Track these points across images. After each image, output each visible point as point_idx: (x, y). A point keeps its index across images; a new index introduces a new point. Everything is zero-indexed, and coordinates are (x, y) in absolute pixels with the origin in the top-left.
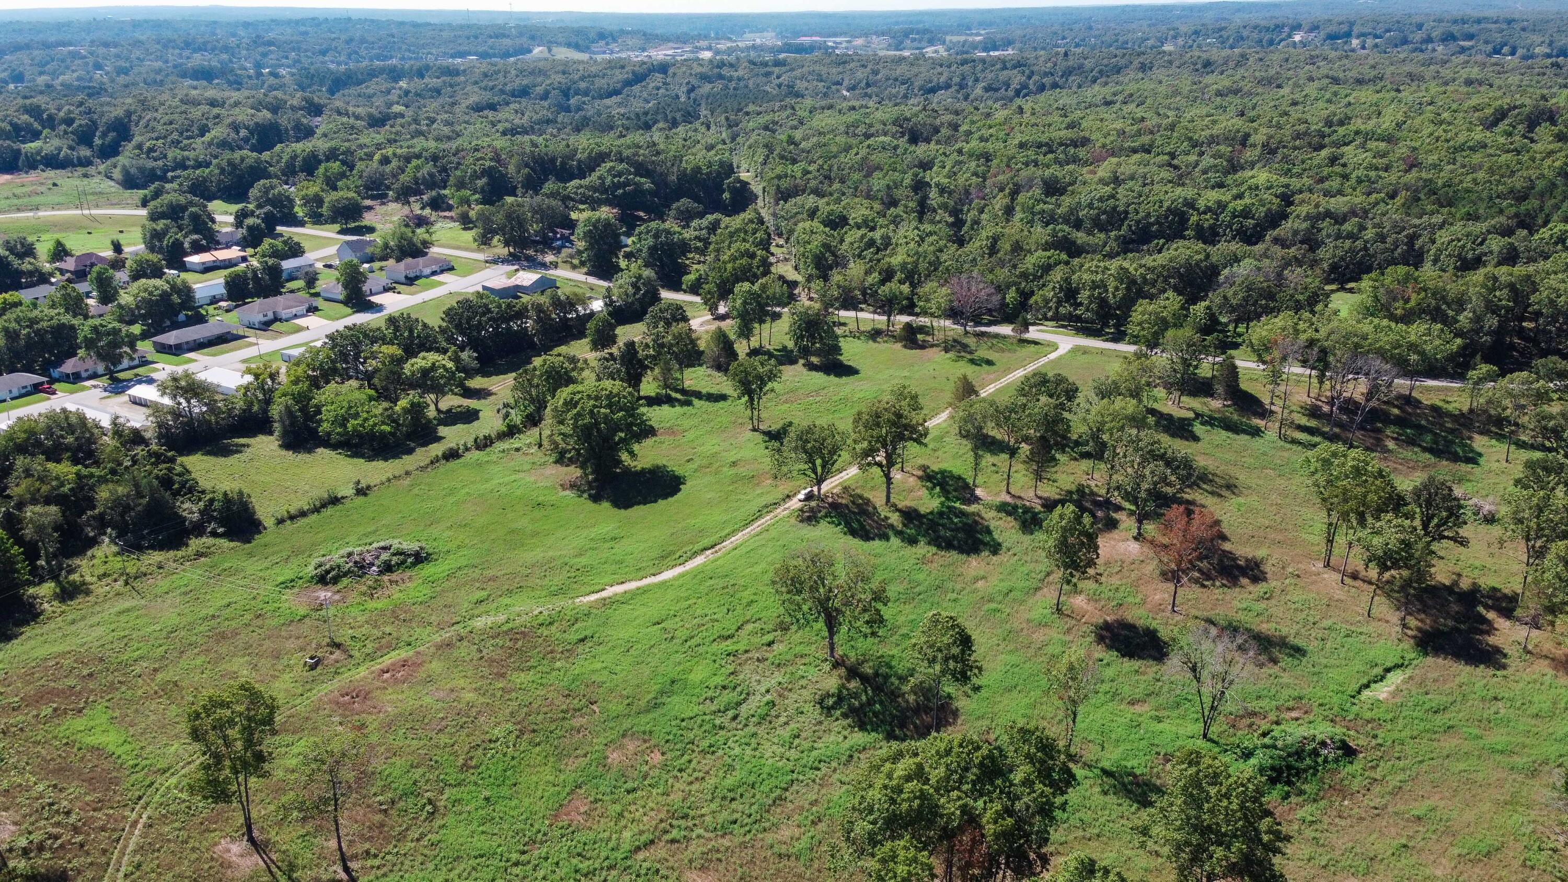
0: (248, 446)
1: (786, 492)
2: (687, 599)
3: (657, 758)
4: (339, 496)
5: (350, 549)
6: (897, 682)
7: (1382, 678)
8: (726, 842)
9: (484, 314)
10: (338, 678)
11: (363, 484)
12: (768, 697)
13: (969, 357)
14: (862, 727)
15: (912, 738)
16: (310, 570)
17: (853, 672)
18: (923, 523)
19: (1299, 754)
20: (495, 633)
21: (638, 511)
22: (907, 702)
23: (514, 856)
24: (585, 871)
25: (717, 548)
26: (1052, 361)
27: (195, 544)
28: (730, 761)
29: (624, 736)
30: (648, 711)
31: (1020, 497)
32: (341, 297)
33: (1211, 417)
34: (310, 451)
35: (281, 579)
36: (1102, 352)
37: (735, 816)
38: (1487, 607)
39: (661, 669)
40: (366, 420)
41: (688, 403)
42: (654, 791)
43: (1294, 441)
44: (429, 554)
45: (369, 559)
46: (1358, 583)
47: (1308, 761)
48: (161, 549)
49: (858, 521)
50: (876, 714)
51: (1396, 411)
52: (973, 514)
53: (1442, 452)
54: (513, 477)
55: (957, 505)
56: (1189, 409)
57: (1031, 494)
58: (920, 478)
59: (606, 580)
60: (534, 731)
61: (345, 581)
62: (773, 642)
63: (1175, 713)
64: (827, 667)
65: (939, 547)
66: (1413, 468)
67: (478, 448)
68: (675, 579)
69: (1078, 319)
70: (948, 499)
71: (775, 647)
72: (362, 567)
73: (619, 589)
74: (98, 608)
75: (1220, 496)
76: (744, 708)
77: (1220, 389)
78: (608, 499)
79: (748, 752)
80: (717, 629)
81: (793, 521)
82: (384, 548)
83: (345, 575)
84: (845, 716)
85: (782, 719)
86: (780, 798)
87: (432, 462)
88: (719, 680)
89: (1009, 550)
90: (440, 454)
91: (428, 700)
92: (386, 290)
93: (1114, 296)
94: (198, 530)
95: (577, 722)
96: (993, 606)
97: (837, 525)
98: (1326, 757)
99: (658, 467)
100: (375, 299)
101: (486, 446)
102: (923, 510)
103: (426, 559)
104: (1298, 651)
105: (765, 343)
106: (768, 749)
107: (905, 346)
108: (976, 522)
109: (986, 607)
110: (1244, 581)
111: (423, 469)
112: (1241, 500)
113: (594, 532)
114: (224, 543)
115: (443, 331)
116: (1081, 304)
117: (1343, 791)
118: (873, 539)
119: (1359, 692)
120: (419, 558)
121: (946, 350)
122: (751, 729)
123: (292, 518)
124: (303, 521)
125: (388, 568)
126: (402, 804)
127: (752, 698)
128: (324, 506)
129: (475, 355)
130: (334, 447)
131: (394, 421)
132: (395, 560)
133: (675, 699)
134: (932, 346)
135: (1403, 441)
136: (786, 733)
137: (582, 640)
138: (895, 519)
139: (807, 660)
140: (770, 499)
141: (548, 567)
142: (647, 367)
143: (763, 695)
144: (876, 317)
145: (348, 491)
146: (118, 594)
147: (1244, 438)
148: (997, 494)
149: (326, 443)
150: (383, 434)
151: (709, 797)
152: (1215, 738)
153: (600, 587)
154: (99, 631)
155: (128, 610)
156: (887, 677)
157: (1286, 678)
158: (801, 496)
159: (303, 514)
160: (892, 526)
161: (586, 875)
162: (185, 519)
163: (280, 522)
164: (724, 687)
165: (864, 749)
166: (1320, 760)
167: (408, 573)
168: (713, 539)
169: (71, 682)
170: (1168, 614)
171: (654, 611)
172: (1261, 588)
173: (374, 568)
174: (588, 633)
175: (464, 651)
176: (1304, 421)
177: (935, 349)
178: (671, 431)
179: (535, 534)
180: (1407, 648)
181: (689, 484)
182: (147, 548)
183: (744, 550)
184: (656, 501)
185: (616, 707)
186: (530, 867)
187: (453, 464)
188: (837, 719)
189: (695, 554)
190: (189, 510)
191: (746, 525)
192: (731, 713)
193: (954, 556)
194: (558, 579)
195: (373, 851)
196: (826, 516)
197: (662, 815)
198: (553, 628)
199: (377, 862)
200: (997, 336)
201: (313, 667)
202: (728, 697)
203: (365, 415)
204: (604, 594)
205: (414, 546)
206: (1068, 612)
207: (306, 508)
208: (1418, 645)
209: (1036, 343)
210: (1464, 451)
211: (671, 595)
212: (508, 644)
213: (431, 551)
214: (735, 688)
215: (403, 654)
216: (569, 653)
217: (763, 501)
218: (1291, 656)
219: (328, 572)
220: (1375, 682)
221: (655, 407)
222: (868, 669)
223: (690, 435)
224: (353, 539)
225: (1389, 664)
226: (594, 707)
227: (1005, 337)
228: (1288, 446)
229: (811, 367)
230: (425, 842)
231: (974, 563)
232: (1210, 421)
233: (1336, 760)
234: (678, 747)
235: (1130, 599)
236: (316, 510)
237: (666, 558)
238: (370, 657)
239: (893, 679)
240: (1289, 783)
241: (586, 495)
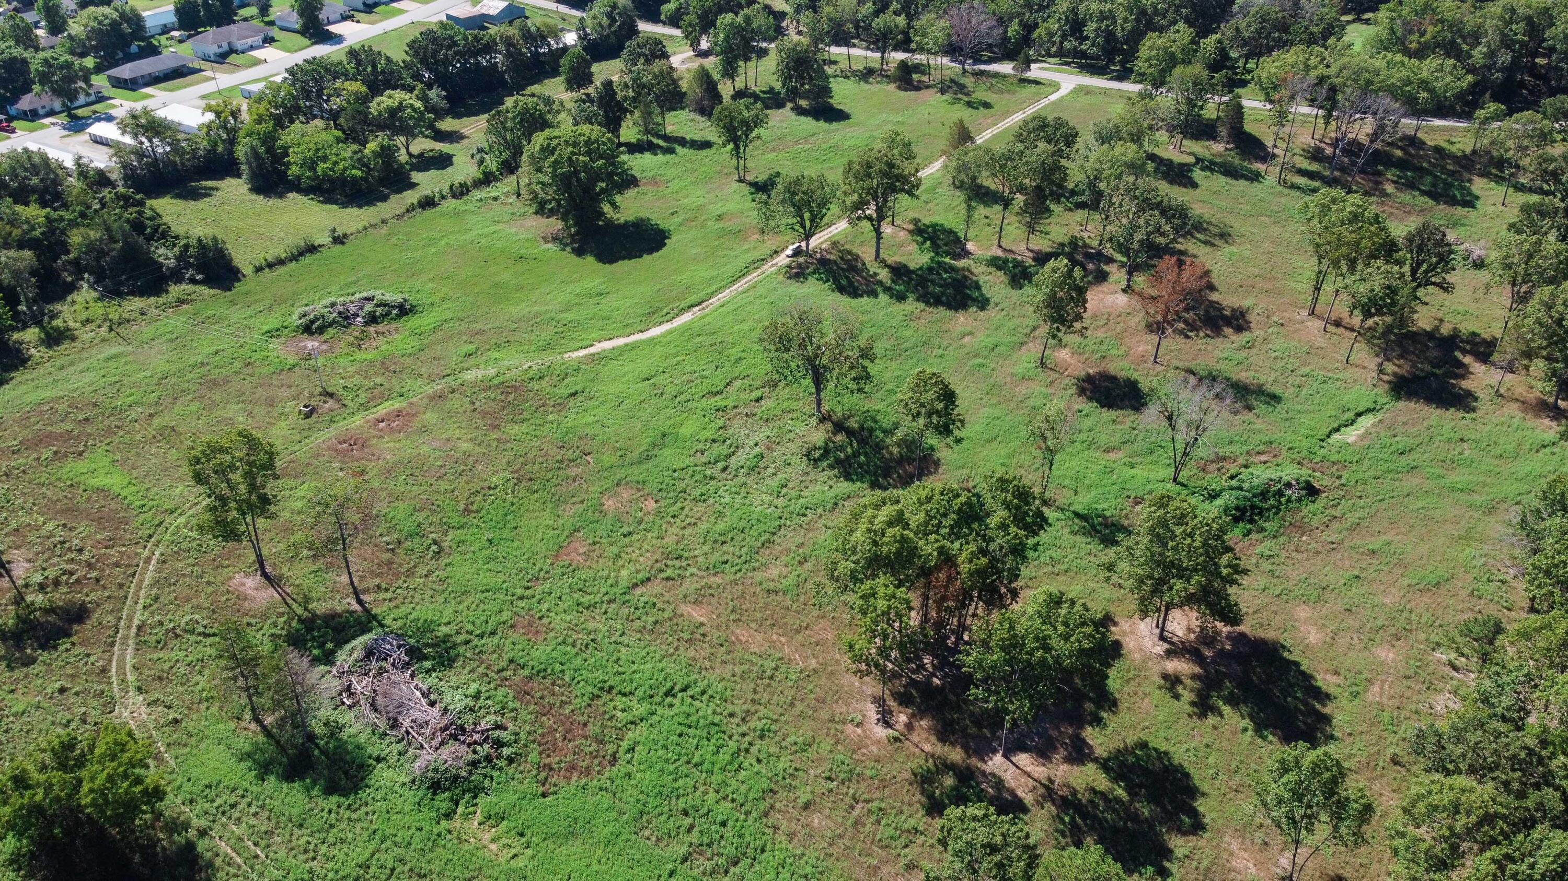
0: (217, 189)
1: (774, 248)
2: (676, 356)
3: (651, 505)
4: (316, 244)
5: (333, 299)
6: (881, 435)
7: (1353, 422)
8: (718, 580)
9: (449, 47)
10: (335, 426)
11: (339, 232)
12: (757, 450)
13: (966, 99)
14: (848, 477)
15: (895, 487)
16: (295, 320)
17: (839, 427)
18: (911, 279)
19: (1264, 495)
20: (486, 386)
21: (623, 266)
22: (891, 453)
23: (519, 591)
24: (587, 604)
25: (704, 305)
26: (1053, 103)
27: (176, 290)
28: (720, 508)
29: (618, 485)
30: (640, 462)
31: (1011, 251)
32: (297, 27)
33: (1212, 163)
34: (281, 196)
35: (266, 328)
36: (1105, 92)
37: (726, 557)
38: (1465, 352)
39: (653, 423)
40: (336, 163)
41: (671, 151)
42: (649, 535)
43: (1293, 187)
44: (413, 307)
45: (353, 309)
46: (1340, 330)
47: (1272, 501)
48: (142, 295)
49: (847, 277)
50: (861, 465)
51: (1399, 153)
52: (963, 269)
53: (1441, 195)
54: (493, 228)
55: (947, 260)
56: (1190, 154)
57: (1023, 247)
58: (910, 232)
59: (594, 336)
60: (531, 479)
61: (331, 331)
62: (761, 398)
63: (1149, 458)
64: (814, 421)
65: (928, 303)
66: (1409, 212)
67: (454, 196)
68: (663, 335)
69: (1083, 55)
70: (937, 254)
71: (763, 402)
72: (346, 318)
73: (607, 345)
74: (85, 354)
75: (1213, 245)
76: (734, 462)
77: (1223, 131)
78: (592, 253)
79: (738, 499)
80: (706, 386)
81: (780, 278)
82: (368, 299)
83: (331, 325)
84: (831, 467)
85: (771, 471)
86: (769, 541)
87: (408, 211)
88: (709, 434)
89: (997, 305)
90: (415, 202)
91: (425, 448)
92: (344, 18)
93: (1123, 29)
94: (176, 276)
95: (573, 472)
96: (978, 361)
97: (825, 282)
98: (1289, 497)
99: (642, 220)
100: (333, 28)
101: (462, 194)
102: (912, 266)
103: (411, 311)
104: (1274, 399)
105: (751, 84)
106: (758, 498)
107: (899, 88)
108: (966, 278)
109: (970, 363)
110: (1228, 331)
111: (399, 217)
112: (1233, 249)
113: (579, 287)
114: (204, 290)
115: (407, 66)
116: (1087, 38)
117: (1301, 528)
118: (861, 296)
119: (1328, 436)
120: (404, 310)
121: (943, 92)
122: (740, 479)
123: (270, 266)
124: (281, 270)
125: (372, 319)
126: (408, 544)
127: (741, 450)
128: (301, 254)
129: (444, 93)
130: (306, 191)
131: (364, 165)
132: (379, 311)
133: (667, 451)
134: (928, 87)
135: (1403, 184)
136: (774, 483)
137: (574, 394)
138: (884, 275)
139: (794, 415)
140: (756, 255)
141: (535, 322)
142: (626, 110)
143: (752, 448)
144: (870, 54)
145: (324, 239)
146: (103, 340)
147: (1242, 182)
148: (989, 248)
149: (296, 186)
150: (354, 178)
151: (702, 540)
152: (1184, 481)
153: (589, 343)
154: (89, 377)
155: (115, 357)
156: (871, 431)
157: (1259, 425)
158: (789, 252)
159: (281, 262)
160: (880, 283)
161: (587, 608)
162: (161, 265)
163: (259, 269)
164: (714, 441)
165: (849, 497)
166: (1283, 500)
167: (394, 325)
168: (701, 295)
169: (68, 426)
170: (1150, 365)
171: (643, 368)
172: (1245, 337)
173: (359, 319)
174: (578, 388)
175: (455, 402)
176: (1305, 165)
177: (930, 91)
178: (654, 181)
179: (519, 288)
180: (1382, 394)
181: (674, 238)
182: (128, 294)
183: (730, 307)
184: (640, 256)
185: (609, 458)
186: (534, 600)
187: (430, 213)
188: (823, 470)
189: (682, 311)
190: (165, 255)
191: (733, 282)
192: (721, 465)
193: (942, 312)
194: (546, 334)
195: (384, 585)
196: (814, 273)
197: (658, 556)
198: (544, 383)
199: (388, 595)
200: (996, 75)
201: (308, 416)
202: (718, 449)
203: (334, 158)
204: (592, 350)
205: (397, 298)
206: (1052, 366)
207: (283, 256)
208: (1392, 389)
209: (1037, 83)
210: (1462, 194)
211: (660, 350)
212: (500, 397)
213: (415, 303)
214: (725, 441)
215: (397, 404)
216: (560, 406)
217: (749, 257)
218: (1268, 403)
219: (313, 322)
220: (1346, 426)
221: (637, 155)
222: (853, 424)
223: (674, 186)
224: (334, 288)
225: (1361, 409)
226: (588, 458)
227: (1005, 76)
228: (1287, 191)
229: (800, 111)
230: (433, 578)
231: (962, 319)
232: (1210, 166)
233: (1299, 500)
234: (671, 495)
235: (1114, 352)
236: (294, 258)
237: (653, 315)
238: (364, 407)
239: (878, 433)
240: (1252, 521)
241: (568, 249)
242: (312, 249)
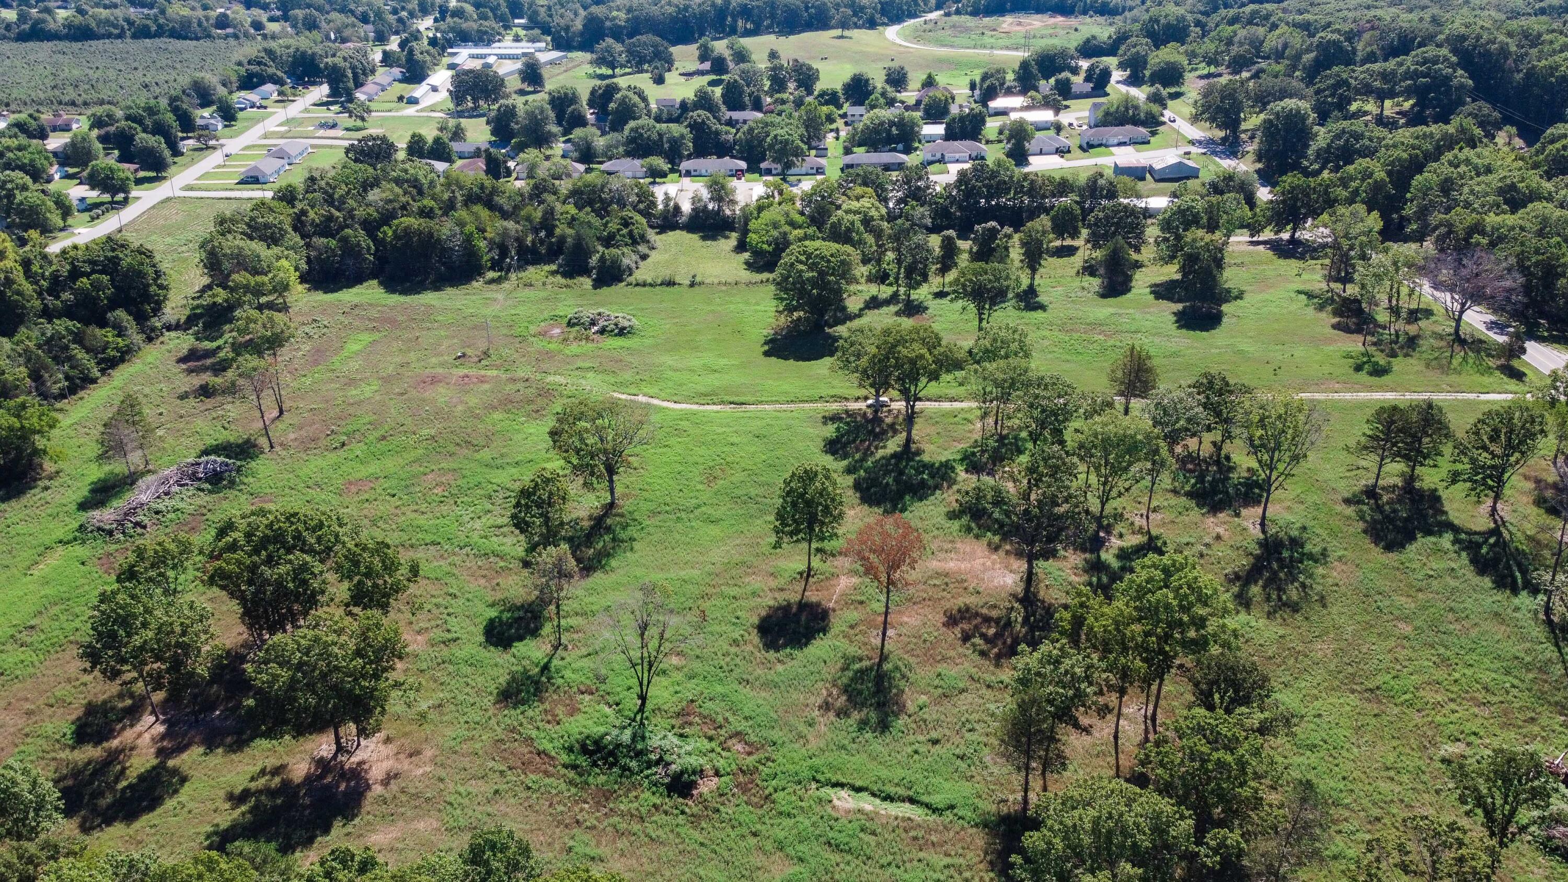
0: (728, 238)
3: (437, 490)
4: (677, 281)
11: (697, 280)
17: (601, 517)
18: (895, 465)
25: (742, 406)
30: (491, 467)
44: (628, 332)
45: (601, 321)
49: (857, 437)
59: (649, 391)
61: (576, 328)
65: (857, 485)
68: (675, 410)
72: (592, 324)
73: (643, 399)
81: (822, 414)
83: (581, 324)
87: (761, 282)
94: (587, 271)
97: (836, 432)
102: (923, 457)
103: (625, 334)
106: (477, 523)
107: (1335, 325)
108: (934, 487)
118: (834, 455)
122: (497, 508)
123: (638, 285)
125: (602, 331)
128: (662, 284)
132: (610, 327)
138: (888, 451)
140: (848, 393)
145: (687, 281)
153: (638, 393)
158: (871, 402)
159: (645, 284)
160: (870, 454)
162: (589, 262)
163: (629, 285)
165: (500, 556)
167: (606, 339)
168: (753, 400)
173: (597, 328)
175: (513, 386)
183: (747, 415)
189: (724, 403)
200: (1486, 350)
204: (629, 398)
205: (628, 323)
207: (653, 282)
209: (1518, 375)
212: (532, 395)
213: (634, 332)
217: (839, 392)
219: (574, 319)
225: (923, 798)
234: (455, 492)
236: (654, 285)
237: (702, 396)
240: (593, 762)
241: (770, 337)
242: (670, 283)
